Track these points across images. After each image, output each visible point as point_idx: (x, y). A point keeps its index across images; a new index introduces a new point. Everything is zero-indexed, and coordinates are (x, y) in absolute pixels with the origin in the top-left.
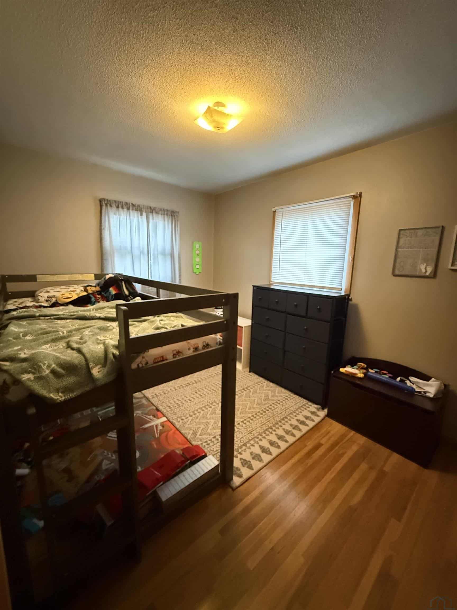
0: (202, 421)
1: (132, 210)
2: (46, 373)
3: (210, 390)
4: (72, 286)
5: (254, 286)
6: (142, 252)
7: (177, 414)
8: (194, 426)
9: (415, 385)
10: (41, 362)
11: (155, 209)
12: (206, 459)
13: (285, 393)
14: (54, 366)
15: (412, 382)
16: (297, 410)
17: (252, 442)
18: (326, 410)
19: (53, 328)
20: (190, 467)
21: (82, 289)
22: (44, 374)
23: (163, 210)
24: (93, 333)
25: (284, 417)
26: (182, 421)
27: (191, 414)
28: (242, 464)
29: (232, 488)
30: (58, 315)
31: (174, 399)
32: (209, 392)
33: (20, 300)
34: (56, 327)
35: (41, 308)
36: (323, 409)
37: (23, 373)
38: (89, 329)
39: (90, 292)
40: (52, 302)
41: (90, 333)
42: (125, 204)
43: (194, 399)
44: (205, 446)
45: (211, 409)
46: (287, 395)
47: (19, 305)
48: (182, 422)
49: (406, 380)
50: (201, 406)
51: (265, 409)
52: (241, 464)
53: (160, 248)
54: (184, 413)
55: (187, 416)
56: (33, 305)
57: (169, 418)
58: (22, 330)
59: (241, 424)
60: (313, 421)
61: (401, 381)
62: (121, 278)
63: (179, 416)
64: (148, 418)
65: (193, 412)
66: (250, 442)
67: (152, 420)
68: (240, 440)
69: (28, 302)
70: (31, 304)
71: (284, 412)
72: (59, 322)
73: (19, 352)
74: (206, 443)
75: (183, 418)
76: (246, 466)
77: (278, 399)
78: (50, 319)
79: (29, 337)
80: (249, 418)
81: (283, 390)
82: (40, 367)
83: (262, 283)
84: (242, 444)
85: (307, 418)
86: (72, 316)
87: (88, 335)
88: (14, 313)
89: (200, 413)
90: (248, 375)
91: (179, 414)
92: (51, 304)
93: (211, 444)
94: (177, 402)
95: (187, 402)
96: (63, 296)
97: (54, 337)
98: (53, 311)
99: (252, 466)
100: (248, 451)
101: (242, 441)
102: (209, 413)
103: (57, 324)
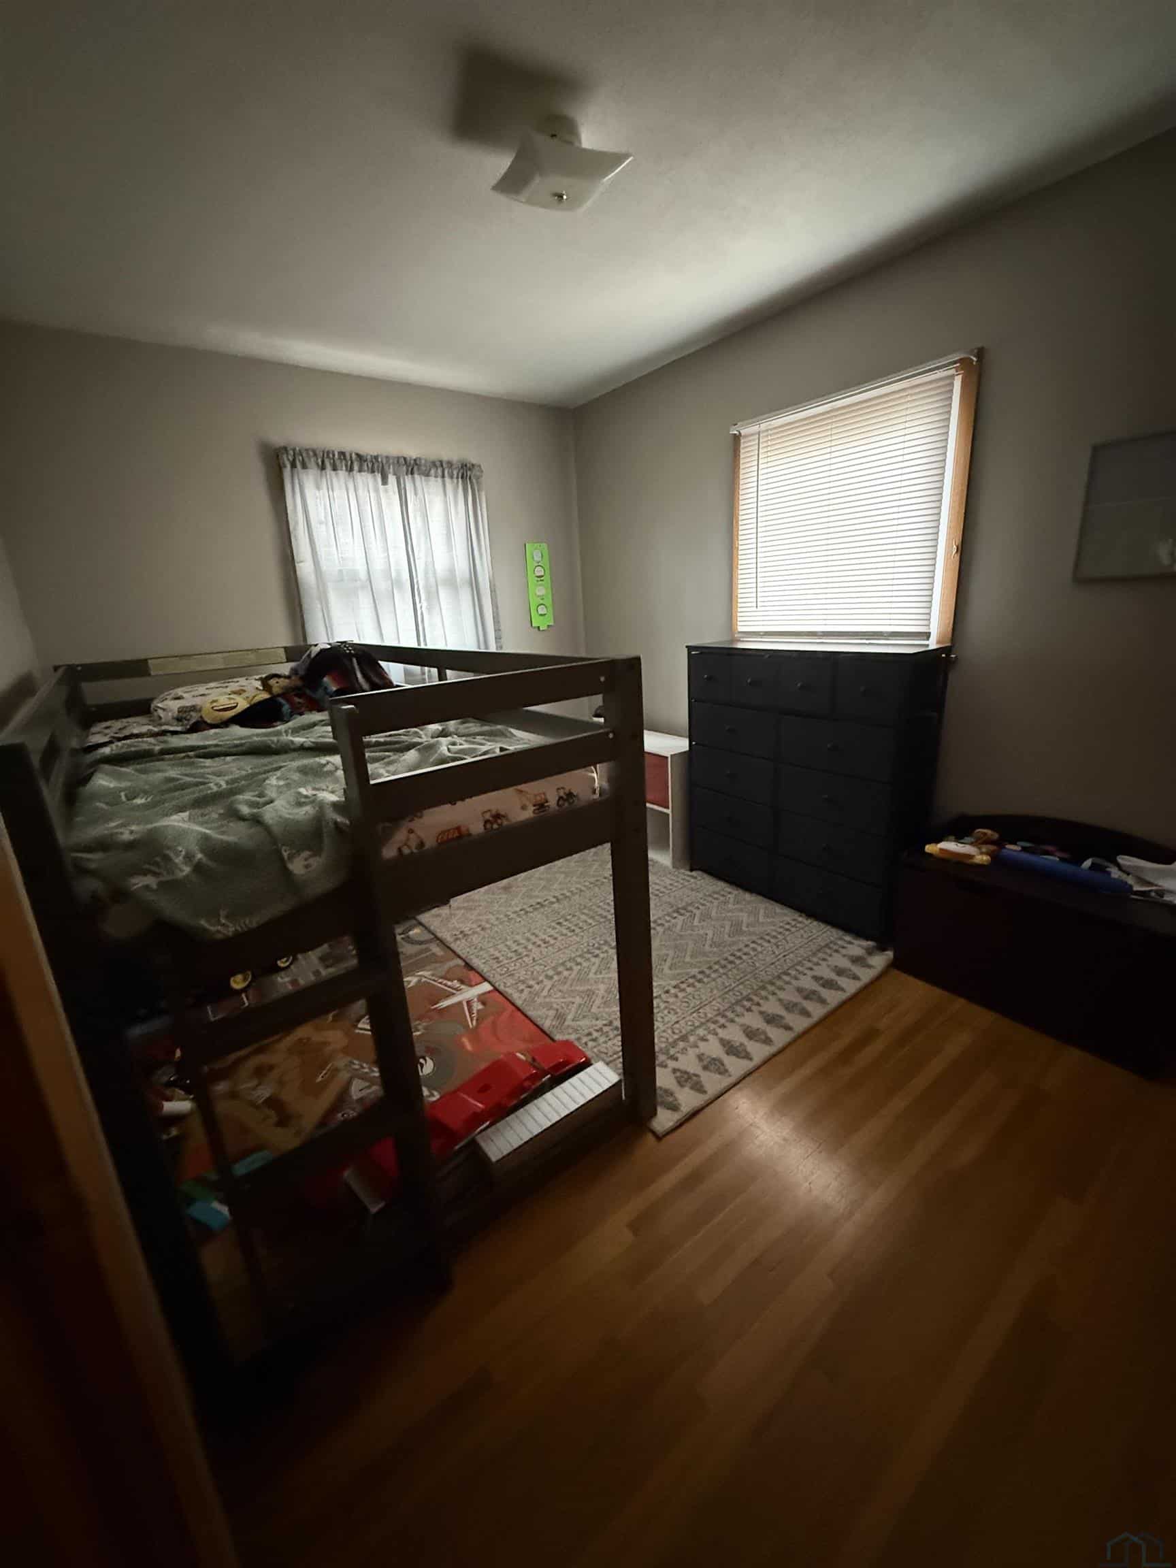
0: (577, 988)
1: (360, 471)
2: (184, 874)
3: (592, 917)
4: (235, 680)
5: (690, 648)
6: (395, 583)
7: (517, 975)
8: (557, 1000)
9: (1130, 876)
10: (169, 848)
11: (418, 462)
12: (588, 1070)
13: (784, 915)
14: (199, 856)
15: (1124, 869)
16: (814, 954)
17: (701, 1032)
18: (890, 954)
19: (195, 778)
20: (551, 1088)
21: (258, 684)
22: (181, 875)
23: (438, 464)
24: (288, 781)
25: (780, 971)
26: (529, 989)
27: (550, 973)
28: (679, 1082)
29: (654, 1133)
30: (205, 747)
31: (506, 940)
32: (590, 921)
33: (117, 724)
34: (202, 776)
35: (164, 735)
36: (882, 949)
37: (132, 875)
38: (279, 773)
39: (276, 690)
40: (192, 722)
41: (281, 783)
42: (340, 458)
43: (556, 939)
44: (586, 1044)
45: (597, 961)
46: (788, 919)
47: (116, 733)
48: (530, 992)
49: (1109, 864)
50: (573, 955)
51: (733, 955)
52: (674, 1082)
53: (441, 565)
54: (533, 972)
55: (541, 978)
56: (148, 730)
57: (497, 985)
58: (124, 784)
59: (673, 991)
60: (856, 978)
61: (1093, 867)
62: (348, 651)
63: (522, 978)
64: (449, 987)
65: (554, 968)
66: (697, 1032)
67: (457, 989)
68: (672, 1029)
69: (138, 725)
70: (144, 729)
71: (782, 960)
72: (208, 762)
73: (120, 830)
74: (590, 1037)
75: (531, 983)
76: (688, 1085)
77: (765, 931)
78: (188, 757)
79: (142, 798)
80: (694, 977)
81: (778, 908)
82: (167, 859)
83: (711, 638)
84: (676, 1037)
85: (840, 972)
86: (237, 746)
87: (276, 786)
88: (106, 750)
89: (570, 969)
90: (688, 878)
91: (522, 974)
92: (188, 727)
93: (602, 1040)
94: (515, 947)
95: (539, 946)
96: (215, 704)
97: (196, 795)
98: (194, 740)
99: (702, 1086)
100: (692, 1053)
101: (677, 1031)
102: (594, 969)
103: (205, 767)
